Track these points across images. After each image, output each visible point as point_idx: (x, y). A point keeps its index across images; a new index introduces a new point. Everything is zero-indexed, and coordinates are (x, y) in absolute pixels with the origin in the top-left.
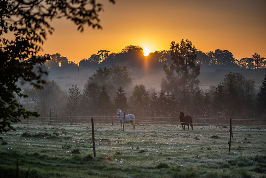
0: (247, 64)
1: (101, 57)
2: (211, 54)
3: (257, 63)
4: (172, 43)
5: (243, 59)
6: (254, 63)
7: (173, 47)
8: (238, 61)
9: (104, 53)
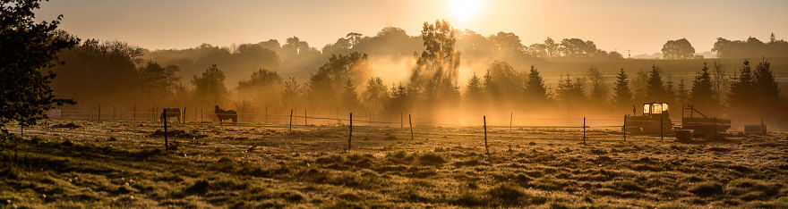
0: (538, 51)
1: (351, 42)
2: (492, 37)
3: (550, 50)
4: (425, 24)
5: (533, 45)
6: (546, 50)
7: (426, 29)
8: (526, 48)
9: (354, 37)
